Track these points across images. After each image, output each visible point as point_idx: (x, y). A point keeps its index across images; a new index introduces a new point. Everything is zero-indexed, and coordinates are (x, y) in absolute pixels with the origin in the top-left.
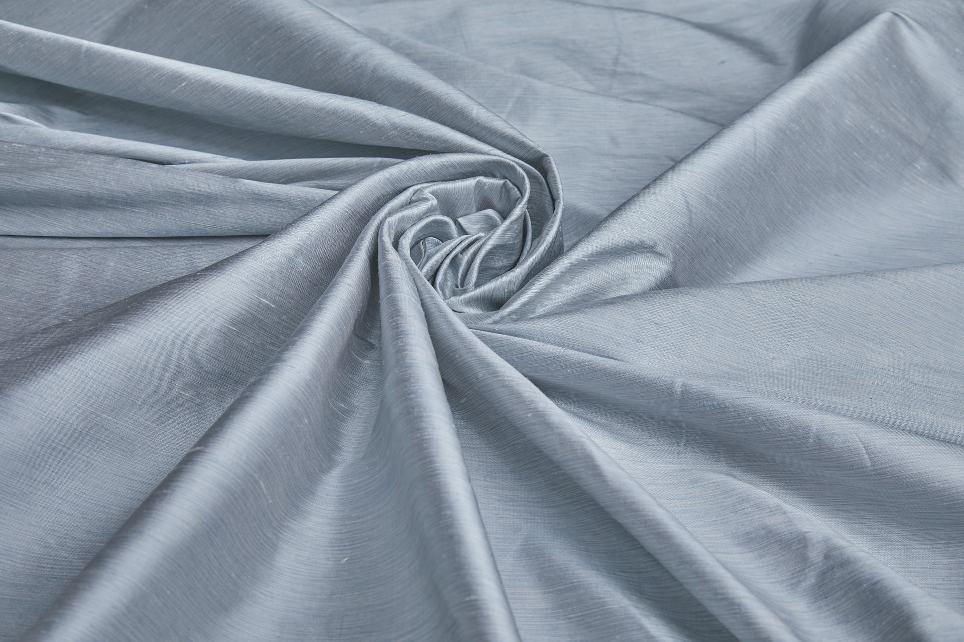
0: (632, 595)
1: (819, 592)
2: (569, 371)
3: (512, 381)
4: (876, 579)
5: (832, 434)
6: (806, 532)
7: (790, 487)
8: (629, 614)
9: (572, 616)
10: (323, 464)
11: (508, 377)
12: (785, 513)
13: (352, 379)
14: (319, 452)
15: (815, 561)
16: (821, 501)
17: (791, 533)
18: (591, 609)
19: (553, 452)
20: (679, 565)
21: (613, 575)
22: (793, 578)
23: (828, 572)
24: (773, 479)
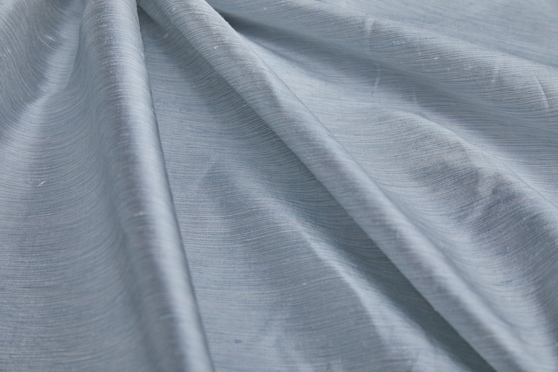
0: (307, 221)
1: (483, 225)
2: (265, 9)
3: (203, 14)
4: (535, 213)
5: (514, 76)
6: (479, 168)
7: (476, 127)
8: (300, 239)
9: (248, 240)
10: (28, 94)
11: (199, 11)
12: (463, 150)
13: (62, 13)
14: (24, 82)
15: (483, 196)
16: (505, 142)
17: (465, 169)
18: (266, 234)
19: (235, 84)
20: (342, 193)
21: (291, 203)
22: (462, 211)
23: (494, 205)
24: (461, 119)
